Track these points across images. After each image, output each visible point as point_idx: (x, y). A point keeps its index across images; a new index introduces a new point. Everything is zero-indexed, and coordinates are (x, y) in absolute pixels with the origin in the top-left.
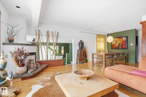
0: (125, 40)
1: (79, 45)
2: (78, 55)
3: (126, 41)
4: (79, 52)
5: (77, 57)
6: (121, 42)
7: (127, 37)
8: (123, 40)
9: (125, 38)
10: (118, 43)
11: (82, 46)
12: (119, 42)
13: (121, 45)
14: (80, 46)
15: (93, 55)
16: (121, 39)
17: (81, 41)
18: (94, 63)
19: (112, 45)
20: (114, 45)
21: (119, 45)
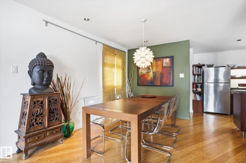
0: (169, 65)
1: (30, 73)
2: (23, 115)
3: (170, 67)
4: (29, 101)
5: (20, 127)
6: (160, 69)
7: (172, 58)
8: (164, 65)
9: (167, 60)
10: (153, 73)
11: (42, 78)
12: (155, 70)
13: (158, 76)
14: (36, 75)
15: (88, 116)
16: (159, 63)
17: (42, 55)
18: (92, 137)
19: (138, 75)
20: (143, 75)
21: (155, 77)
